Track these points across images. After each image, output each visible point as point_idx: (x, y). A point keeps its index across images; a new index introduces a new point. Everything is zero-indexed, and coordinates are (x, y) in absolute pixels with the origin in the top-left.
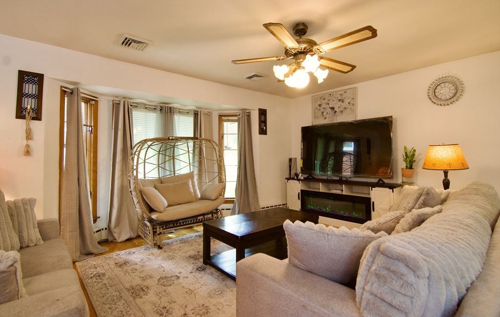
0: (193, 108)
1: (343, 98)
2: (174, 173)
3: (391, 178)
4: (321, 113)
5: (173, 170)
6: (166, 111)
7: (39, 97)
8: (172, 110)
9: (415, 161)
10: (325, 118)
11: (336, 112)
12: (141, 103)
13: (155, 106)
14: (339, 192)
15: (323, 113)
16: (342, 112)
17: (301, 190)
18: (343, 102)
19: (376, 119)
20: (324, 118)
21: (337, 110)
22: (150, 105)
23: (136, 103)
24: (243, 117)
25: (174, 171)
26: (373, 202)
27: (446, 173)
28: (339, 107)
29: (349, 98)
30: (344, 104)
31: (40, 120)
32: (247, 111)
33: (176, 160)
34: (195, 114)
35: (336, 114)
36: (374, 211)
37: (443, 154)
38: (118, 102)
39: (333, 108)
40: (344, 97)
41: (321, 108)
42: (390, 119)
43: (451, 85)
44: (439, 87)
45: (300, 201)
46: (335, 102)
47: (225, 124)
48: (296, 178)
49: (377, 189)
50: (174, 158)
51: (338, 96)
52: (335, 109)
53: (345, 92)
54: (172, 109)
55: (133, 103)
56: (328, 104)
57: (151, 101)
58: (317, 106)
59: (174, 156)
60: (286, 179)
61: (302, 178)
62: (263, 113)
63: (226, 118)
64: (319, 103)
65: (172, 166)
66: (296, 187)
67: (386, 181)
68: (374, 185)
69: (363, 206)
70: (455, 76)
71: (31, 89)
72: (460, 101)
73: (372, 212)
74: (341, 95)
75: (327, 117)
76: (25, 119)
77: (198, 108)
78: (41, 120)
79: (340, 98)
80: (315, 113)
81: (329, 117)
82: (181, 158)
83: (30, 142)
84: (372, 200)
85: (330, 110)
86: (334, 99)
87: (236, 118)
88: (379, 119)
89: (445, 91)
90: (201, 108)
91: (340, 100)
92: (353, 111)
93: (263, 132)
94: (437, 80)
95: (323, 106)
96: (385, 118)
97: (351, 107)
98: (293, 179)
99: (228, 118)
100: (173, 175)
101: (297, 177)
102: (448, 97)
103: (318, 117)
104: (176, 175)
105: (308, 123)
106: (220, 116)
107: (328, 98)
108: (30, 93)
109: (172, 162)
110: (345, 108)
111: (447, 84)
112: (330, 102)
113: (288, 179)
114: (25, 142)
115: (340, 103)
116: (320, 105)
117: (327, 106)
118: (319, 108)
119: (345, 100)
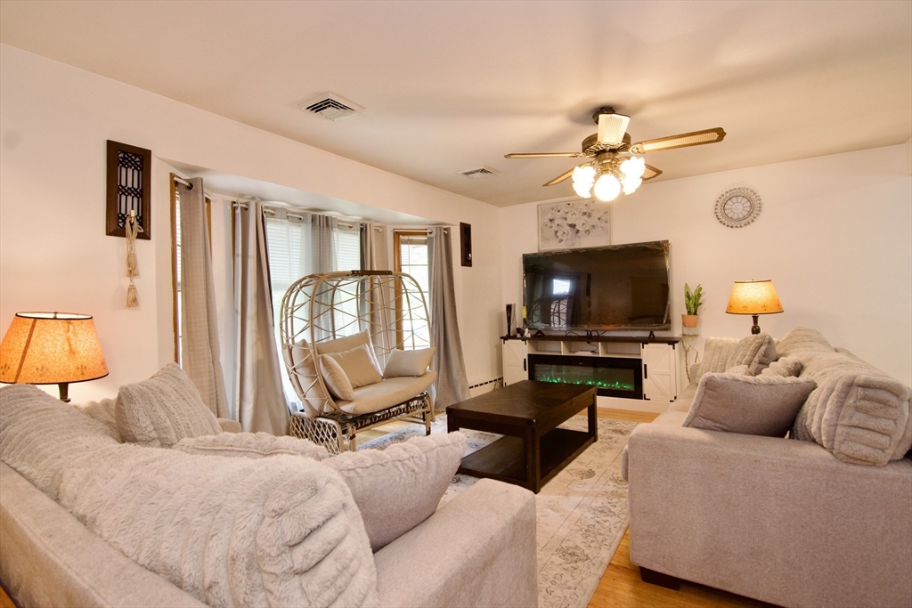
0: (357, 218)
1: (589, 211)
2: (334, 335)
3: (668, 329)
4: (554, 233)
5: (331, 330)
6: (320, 224)
7: (143, 194)
8: (330, 223)
9: (701, 304)
10: (561, 241)
11: (578, 231)
12: (282, 208)
13: (301, 214)
14: (589, 354)
15: (556, 232)
16: (588, 231)
17: (529, 355)
18: (590, 216)
19: (645, 243)
20: (558, 240)
21: (580, 229)
22: (293, 213)
23: (274, 209)
24: (438, 237)
25: (334, 332)
26: (645, 366)
27: (755, 318)
28: (583, 224)
29: (599, 211)
30: (592, 221)
31: (148, 238)
32: (445, 227)
33: (335, 311)
34: (362, 229)
35: (579, 235)
36: (646, 377)
37: (753, 294)
38: (244, 206)
39: (573, 226)
40: (591, 208)
41: (554, 225)
42: (665, 245)
43: (745, 200)
44: (729, 202)
45: (527, 372)
46: (577, 216)
47: (404, 248)
48: (519, 336)
49: (650, 345)
50: (332, 308)
51: (582, 207)
52: (577, 227)
53: (593, 202)
54: (330, 220)
55: (267, 208)
56: (566, 219)
57: (295, 206)
58: (546, 221)
59: (332, 306)
60: (501, 338)
61: (529, 336)
62: (466, 230)
63: (406, 238)
64: (550, 216)
65: (330, 322)
66: (519, 351)
67: (657, 334)
68: (645, 341)
69: (631, 373)
70: (751, 188)
71: (129, 177)
72: (757, 222)
73: (644, 380)
74: (587, 206)
75: (564, 238)
76: (125, 236)
77: (365, 219)
78: (150, 239)
79: (586, 211)
80: (542, 231)
81: (567, 240)
82: (344, 307)
83: (136, 281)
84: (644, 363)
85: (569, 228)
86: (575, 211)
87: (424, 238)
88: (649, 243)
89: (738, 208)
90: (369, 220)
91: (585, 214)
92: (607, 231)
93: (467, 262)
94: (727, 192)
95: (557, 222)
96: (658, 244)
97: (603, 224)
98: (514, 337)
99: (411, 237)
100: (332, 338)
101: (522, 335)
102: (741, 216)
103: (548, 239)
104: (337, 337)
105: (532, 249)
106: (397, 234)
107: (564, 209)
108: (130, 185)
109: (330, 316)
110: (593, 226)
111: (740, 199)
112: (569, 216)
113: (505, 338)
114: (126, 282)
115: (586, 217)
116: (551, 220)
117: (564, 221)
118: (549, 224)
119: (594, 214)
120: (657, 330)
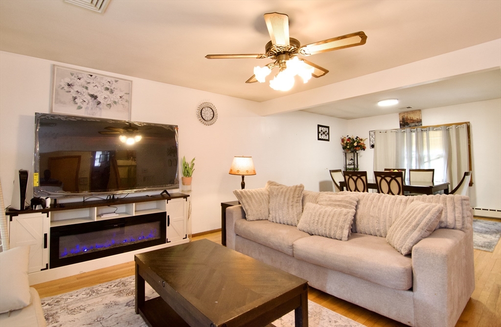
1: (112, 88)
3: (178, 187)
4: (71, 98)
10: (80, 108)
11: (99, 103)
15: (75, 98)
16: (109, 105)
18: (112, 92)
19: (163, 125)
20: (76, 106)
21: (102, 102)
26: (168, 216)
27: (243, 177)
28: (105, 98)
29: (121, 91)
30: (114, 97)
35: (100, 106)
39: (94, 97)
40: (113, 86)
41: (72, 91)
43: (211, 110)
44: (204, 109)
45: (48, 250)
46: (99, 89)
51: (105, 82)
52: (99, 99)
53: (116, 81)
56: (87, 88)
58: (63, 84)
64: (68, 80)
67: (171, 192)
73: (167, 227)
74: (109, 82)
75: (83, 106)
79: (108, 87)
80: (57, 94)
81: (87, 108)
85: (89, 98)
86: (97, 84)
88: (166, 125)
89: (208, 114)
91: (107, 89)
92: (128, 110)
95: (76, 88)
97: (124, 102)
102: (209, 119)
103: (64, 103)
107: (86, 79)
110: (115, 102)
112: (90, 86)
115: (108, 92)
116: (69, 85)
117: (85, 90)
118: (66, 88)
119: (115, 92)
120: (170, 189)
